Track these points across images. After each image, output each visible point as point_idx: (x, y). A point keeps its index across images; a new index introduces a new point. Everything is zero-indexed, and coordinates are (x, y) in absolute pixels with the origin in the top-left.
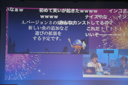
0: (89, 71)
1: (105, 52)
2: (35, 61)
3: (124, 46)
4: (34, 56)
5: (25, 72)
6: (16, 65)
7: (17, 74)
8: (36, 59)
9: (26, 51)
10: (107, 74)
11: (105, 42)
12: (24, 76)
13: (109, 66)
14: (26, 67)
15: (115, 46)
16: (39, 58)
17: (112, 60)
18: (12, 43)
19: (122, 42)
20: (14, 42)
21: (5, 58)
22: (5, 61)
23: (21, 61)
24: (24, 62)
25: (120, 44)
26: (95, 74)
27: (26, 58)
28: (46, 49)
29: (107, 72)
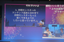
0: (45, 35)
1: (53, 26)
2: (19, 30)
3: (63, 23)
4: (18, 28)
5: (13, 35)
6: (9, 32)
7: (10, 36)
8: (19, 29)
9: (14, 25)
10: (54, 37)
11: (54, 21)
12: (13, 38)
13: (55, 33)
14: (14, 33)
15: (58, 23)
16: (21, 29)
17: (56, 30)
18: (7, 21)
19: (62, 21)
20: (8, 21)
21: (4, 29)
22: (4, 30)
23: (12, 30)
24: (13, 31)
25: (61, 22)
26: (48, 37)
27: (14, 29)
28: (24, 25)
29: (53, 36)
